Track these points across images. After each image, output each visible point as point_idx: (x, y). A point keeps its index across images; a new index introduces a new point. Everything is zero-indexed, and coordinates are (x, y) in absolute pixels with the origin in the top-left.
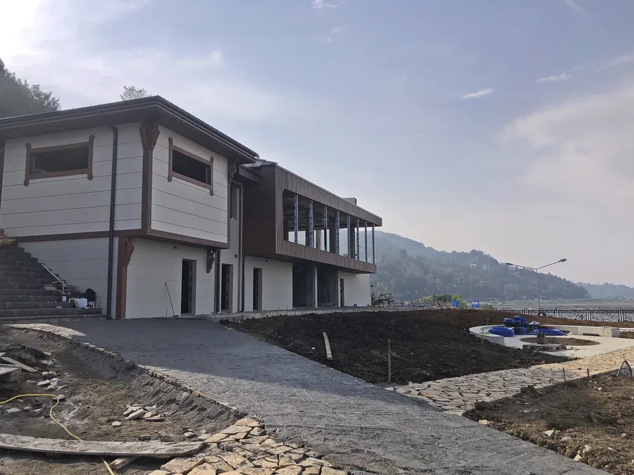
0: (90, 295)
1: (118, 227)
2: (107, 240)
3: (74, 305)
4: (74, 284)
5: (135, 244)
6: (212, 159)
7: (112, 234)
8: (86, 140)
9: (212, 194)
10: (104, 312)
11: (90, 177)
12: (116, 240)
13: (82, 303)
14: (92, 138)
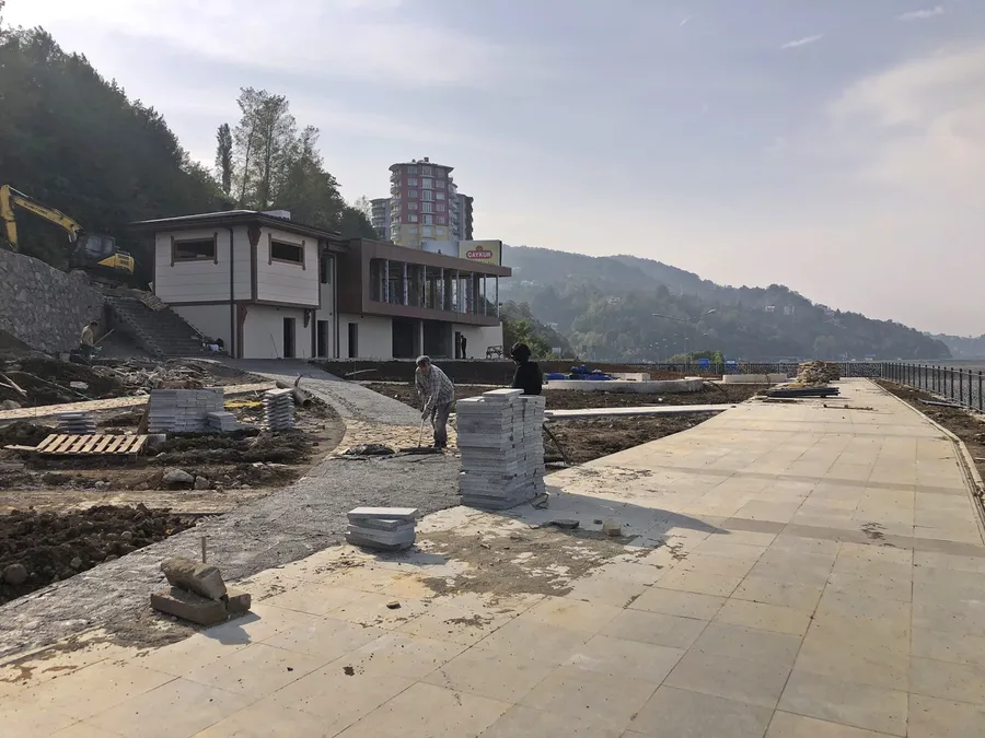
0: (220, 343)
1: (236, 298)
2: (229, 306)
3: (210, 349)
4: (209, 336)
5: (248, 309)
6: (304, 242)
7: (232, 302)
8: (212, 235)
9: (304, 269)
10: (230, 354)
11: (216, 263)
12: (235, 306)
13: (215, 347)
14: (216, 234)
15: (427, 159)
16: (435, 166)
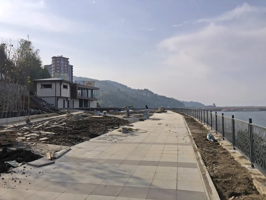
1: (56, 96)
5: (59, 98)
6: (68, 85)
8: (51, 83)
9: (68, 90)
11: (52, 89)
12: (56, 98)
14: (52, 83)
15: (62, 56)
16: (64, 58)
